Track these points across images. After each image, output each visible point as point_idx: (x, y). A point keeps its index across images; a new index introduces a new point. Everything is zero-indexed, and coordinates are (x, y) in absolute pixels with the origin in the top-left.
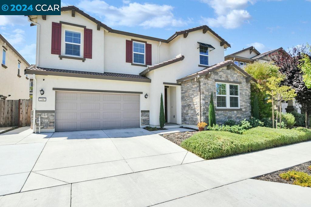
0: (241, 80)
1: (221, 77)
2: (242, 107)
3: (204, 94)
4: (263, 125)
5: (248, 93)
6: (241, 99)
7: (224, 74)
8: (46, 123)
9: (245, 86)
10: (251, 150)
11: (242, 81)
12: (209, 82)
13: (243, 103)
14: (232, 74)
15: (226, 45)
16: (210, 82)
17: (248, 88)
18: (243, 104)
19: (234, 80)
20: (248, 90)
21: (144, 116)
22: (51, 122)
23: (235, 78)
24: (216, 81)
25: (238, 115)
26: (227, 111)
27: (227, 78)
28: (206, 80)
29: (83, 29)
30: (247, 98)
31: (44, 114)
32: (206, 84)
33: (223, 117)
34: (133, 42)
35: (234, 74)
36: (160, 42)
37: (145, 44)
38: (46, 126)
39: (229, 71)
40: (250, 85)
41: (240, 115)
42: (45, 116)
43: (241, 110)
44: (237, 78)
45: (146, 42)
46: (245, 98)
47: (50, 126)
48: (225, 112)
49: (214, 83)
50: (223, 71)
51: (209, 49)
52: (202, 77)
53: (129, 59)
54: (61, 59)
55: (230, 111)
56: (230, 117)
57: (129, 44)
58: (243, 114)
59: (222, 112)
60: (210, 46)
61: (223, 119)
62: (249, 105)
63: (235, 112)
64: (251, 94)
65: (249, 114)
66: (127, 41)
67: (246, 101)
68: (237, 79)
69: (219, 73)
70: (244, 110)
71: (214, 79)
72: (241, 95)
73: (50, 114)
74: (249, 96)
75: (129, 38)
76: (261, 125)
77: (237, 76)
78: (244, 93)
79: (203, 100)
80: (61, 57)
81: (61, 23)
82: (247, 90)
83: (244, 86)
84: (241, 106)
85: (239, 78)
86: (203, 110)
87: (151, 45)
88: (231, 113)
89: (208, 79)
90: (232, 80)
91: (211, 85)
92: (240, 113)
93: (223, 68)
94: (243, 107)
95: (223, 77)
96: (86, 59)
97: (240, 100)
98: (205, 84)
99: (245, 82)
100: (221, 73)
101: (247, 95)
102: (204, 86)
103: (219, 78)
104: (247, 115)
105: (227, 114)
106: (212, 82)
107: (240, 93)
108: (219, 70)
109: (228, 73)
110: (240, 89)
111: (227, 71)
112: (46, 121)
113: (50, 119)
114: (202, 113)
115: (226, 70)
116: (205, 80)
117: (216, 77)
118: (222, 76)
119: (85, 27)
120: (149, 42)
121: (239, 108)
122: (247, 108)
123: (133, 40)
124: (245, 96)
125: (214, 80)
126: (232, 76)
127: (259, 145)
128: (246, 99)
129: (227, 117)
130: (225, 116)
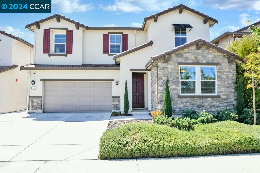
0: (220, 61)
1: (186, 59)
2: (220, 94)
3: (162, 79)
4: (237, 118)
5: (232, 76)
6: (219, 83)
7: (192, 55)
8: (36, 105)
9: (228, 68)
10: (178, 154)
11: (222, 62)
12: (169, 65)
13: (223, 88)
14: (205, 55)
15: (213, 22)
16: (171, 66)
17: (231, 70)
18: (223, 90)
19: (208, 61)
20: (232, 72)
21: (115, 102)
22: (39, 105)
23: (210, 58)
24: (179, 64)
25: (213, 104)
26: (195, 99)
27: (197, 59)
28: (166, 64)
29: (66, 31)
30: (230, 82)
31: (34, 99)
32: (166, 68)
33: (190, 105)
34: (110, 34)
35: (207, 54)
36: (135, 31)
37: (121, 35)
38: (36, 108)
39: (199, 51)
40: (236, 65)
41: (218, 104)
42: (35, 100)
43: (219, 97)
44: (213, 58)
45: (122, 33)
46: (225, 82)
47: (38, 108)
48: (192, 99)
49: (177, 67)
50: (189, 52)
51: (188, 29)
52: (159, 61)
53: (105, 51)
54: (50, 56)
55: (200, 99)
56: (201, 105)
57: (106, 37)
58: (222, 101)
59: (188, 99)
60: (189, 26)
61: (190, 108)
62: (233, 90)
63: (209, 99)
64: (237, 77)
65: (233, 102)
66: (104, 35)
67: (228, 86)
68: (213, 60)
69: (183, 54)
70: (224, 97)
71: (176, 62)
72: (218, 79)
73: (38, 99)
74: (232, 79)
75: (106, 32)
76: (233, 119)
77: (212, 56)
78: (224, 76)
79: (160, 86)
80: (50, 55)
81: (50, 29)
82: (230, 72)
83: (224, 67)
84: (219, 92)
85: (216, 58)
86: (160, 98)
87: (127, 35)
88: (202, 100)
89: (168, 63)
90: (204, 62)
91: (172, 69)
92: (217, 101)
93: (190, 48)
94: (223, 94)
95: (190, 59)
96: (68, 54)
97: (218, 85)
98: (164, 68)
99: (227, 63)
100: (187, 54)
101: (230, 78)
102: (162, 71)
103: (184, 60)
104: (229, 104)
105: (196, 102)
106: (174, 66)
107: (218, 77)
108: (184, 52)
109: (198, 54)
110: (217, 72)
111: (197, 51)
112: (36, 104)
113: (39, 103)
114: (159, 100)
115: (195, 50)
116: (164, 64)
117: (180, 60)
118: (188, 58)
119: (67, 29)
120: (125, 32)
121: (216, 94)
122: (229, 95)
123: (109, 33)
124: (226, 80)
125: (176, 64)
126: (205, 56)
127: (193, 148)
128: (228, 84)
129: (195, 106)
130: (194, 104)
